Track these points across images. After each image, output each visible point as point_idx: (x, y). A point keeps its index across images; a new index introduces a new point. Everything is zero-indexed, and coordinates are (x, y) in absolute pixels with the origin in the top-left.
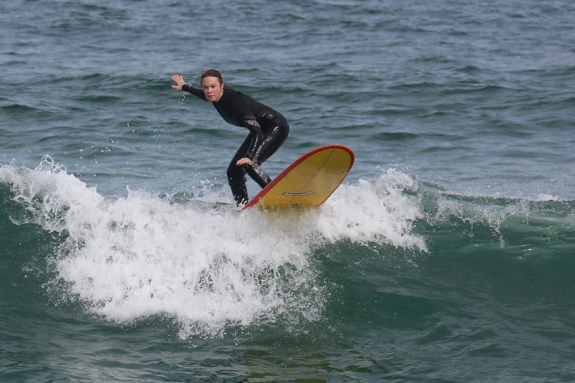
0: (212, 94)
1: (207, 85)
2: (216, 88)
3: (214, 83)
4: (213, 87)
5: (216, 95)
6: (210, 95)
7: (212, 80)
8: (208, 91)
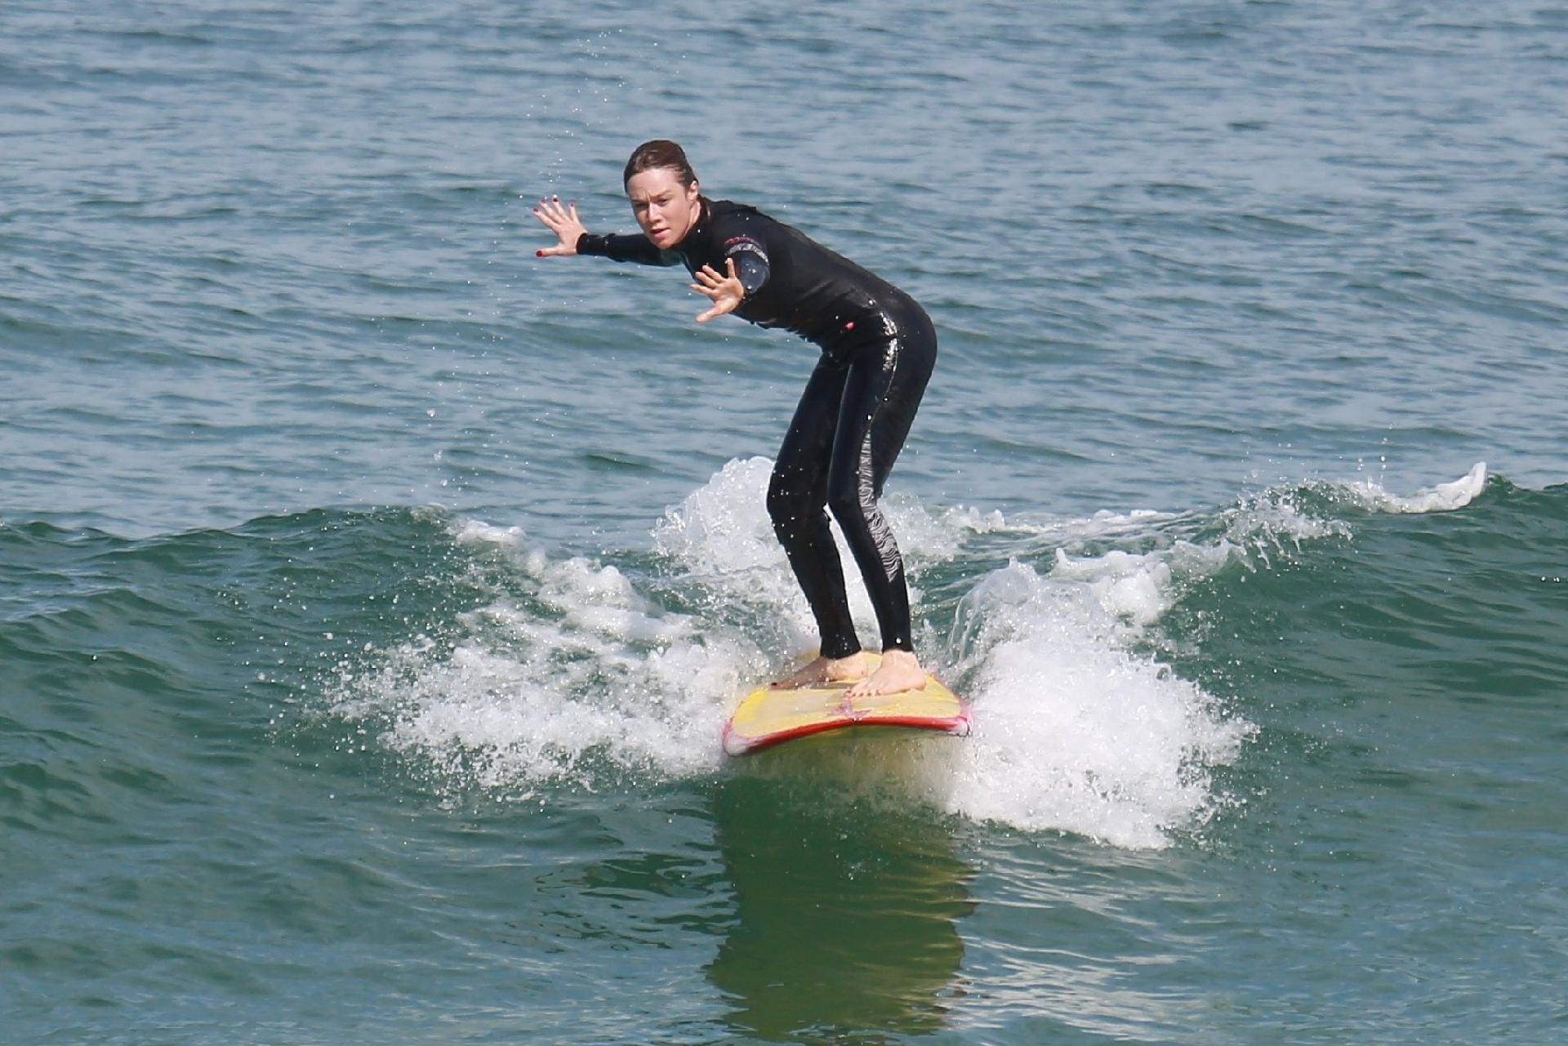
0: (659, 226)
1: (643, 197)
2: (671, 204)
3: (664, 189)
4: (660, 201)
5: (674, 225)
6: (654, 228)
7: (657, 179)
8: (648, 215)
